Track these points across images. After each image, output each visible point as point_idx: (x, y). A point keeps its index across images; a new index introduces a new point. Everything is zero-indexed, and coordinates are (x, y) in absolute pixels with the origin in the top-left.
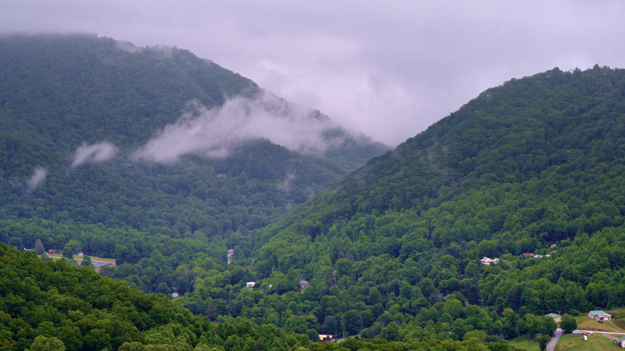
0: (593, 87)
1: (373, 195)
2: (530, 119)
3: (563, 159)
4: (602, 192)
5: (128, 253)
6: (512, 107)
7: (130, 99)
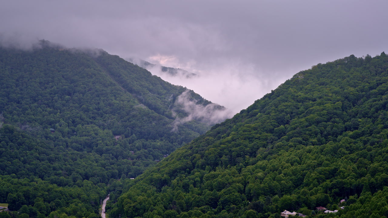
0: (380, 69)
1: (207, 155)
2: (331, 95)
3: (355, 126)
4: (385, 155)
5: (17, 200)
6: (317, 85)
7: (57, 83)
